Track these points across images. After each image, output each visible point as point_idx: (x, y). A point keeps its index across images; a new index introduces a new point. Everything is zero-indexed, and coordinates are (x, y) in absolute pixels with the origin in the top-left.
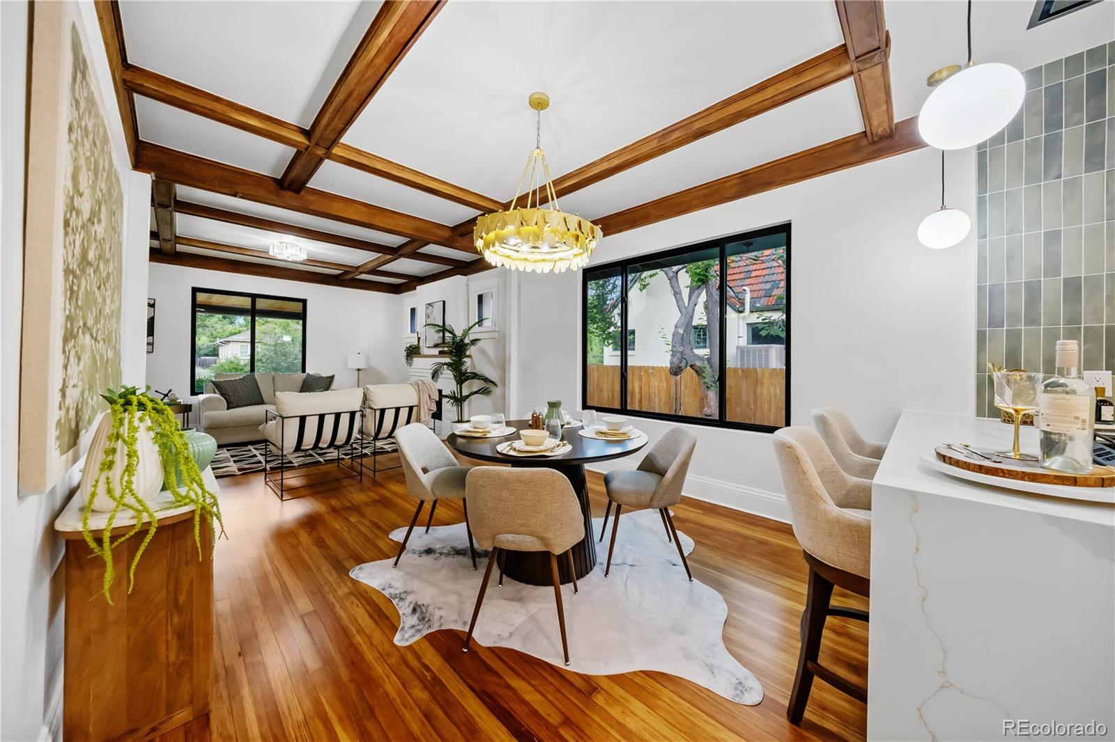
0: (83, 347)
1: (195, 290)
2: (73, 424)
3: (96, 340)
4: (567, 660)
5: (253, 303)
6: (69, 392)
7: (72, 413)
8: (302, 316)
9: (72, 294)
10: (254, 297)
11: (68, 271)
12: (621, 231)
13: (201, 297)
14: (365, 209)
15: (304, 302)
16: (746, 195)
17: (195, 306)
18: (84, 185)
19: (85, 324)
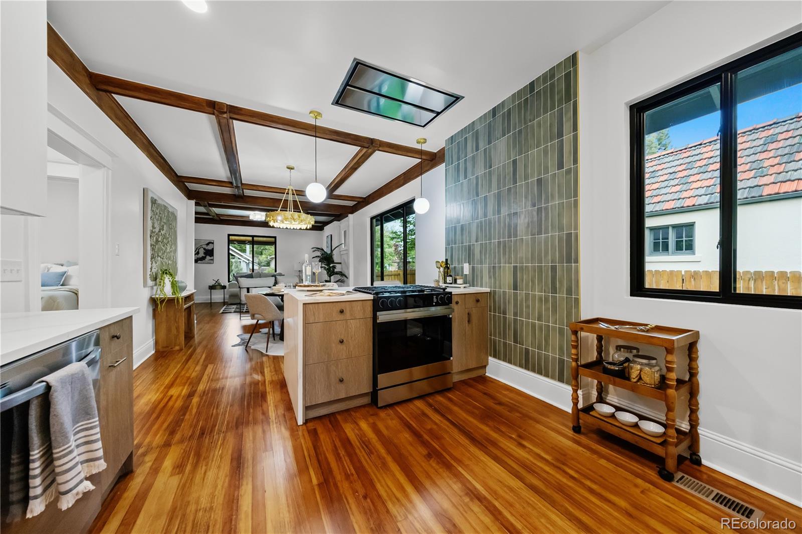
0: (158, 260)
1: (229, 235)
2: (155, 276)
3: (163, 259)
4: (267, 351)
5: (253, 239)
6: (153, 269)
7: (154, 274)
8: (274, 243)
9: (153, 249)
10: (253, 236)
11: (151, 245)
12: (377, 200)
13: (232, 238)
14: (271, 200)
15: (275, 237)
16: (405, 184)
17: (230, 242)
18: (156, 225)
19: (158, 255)
